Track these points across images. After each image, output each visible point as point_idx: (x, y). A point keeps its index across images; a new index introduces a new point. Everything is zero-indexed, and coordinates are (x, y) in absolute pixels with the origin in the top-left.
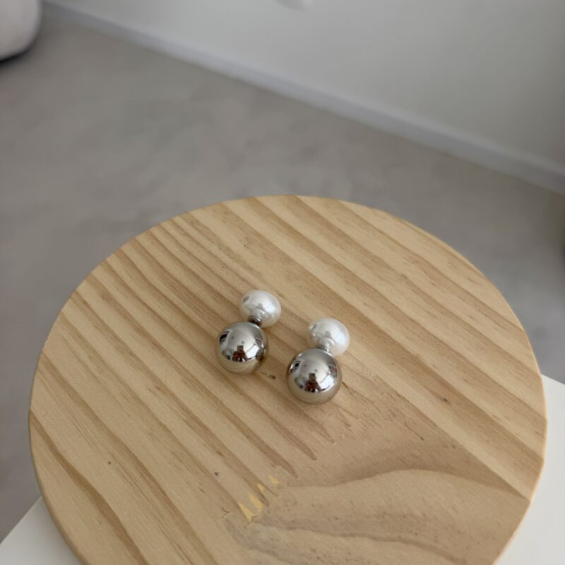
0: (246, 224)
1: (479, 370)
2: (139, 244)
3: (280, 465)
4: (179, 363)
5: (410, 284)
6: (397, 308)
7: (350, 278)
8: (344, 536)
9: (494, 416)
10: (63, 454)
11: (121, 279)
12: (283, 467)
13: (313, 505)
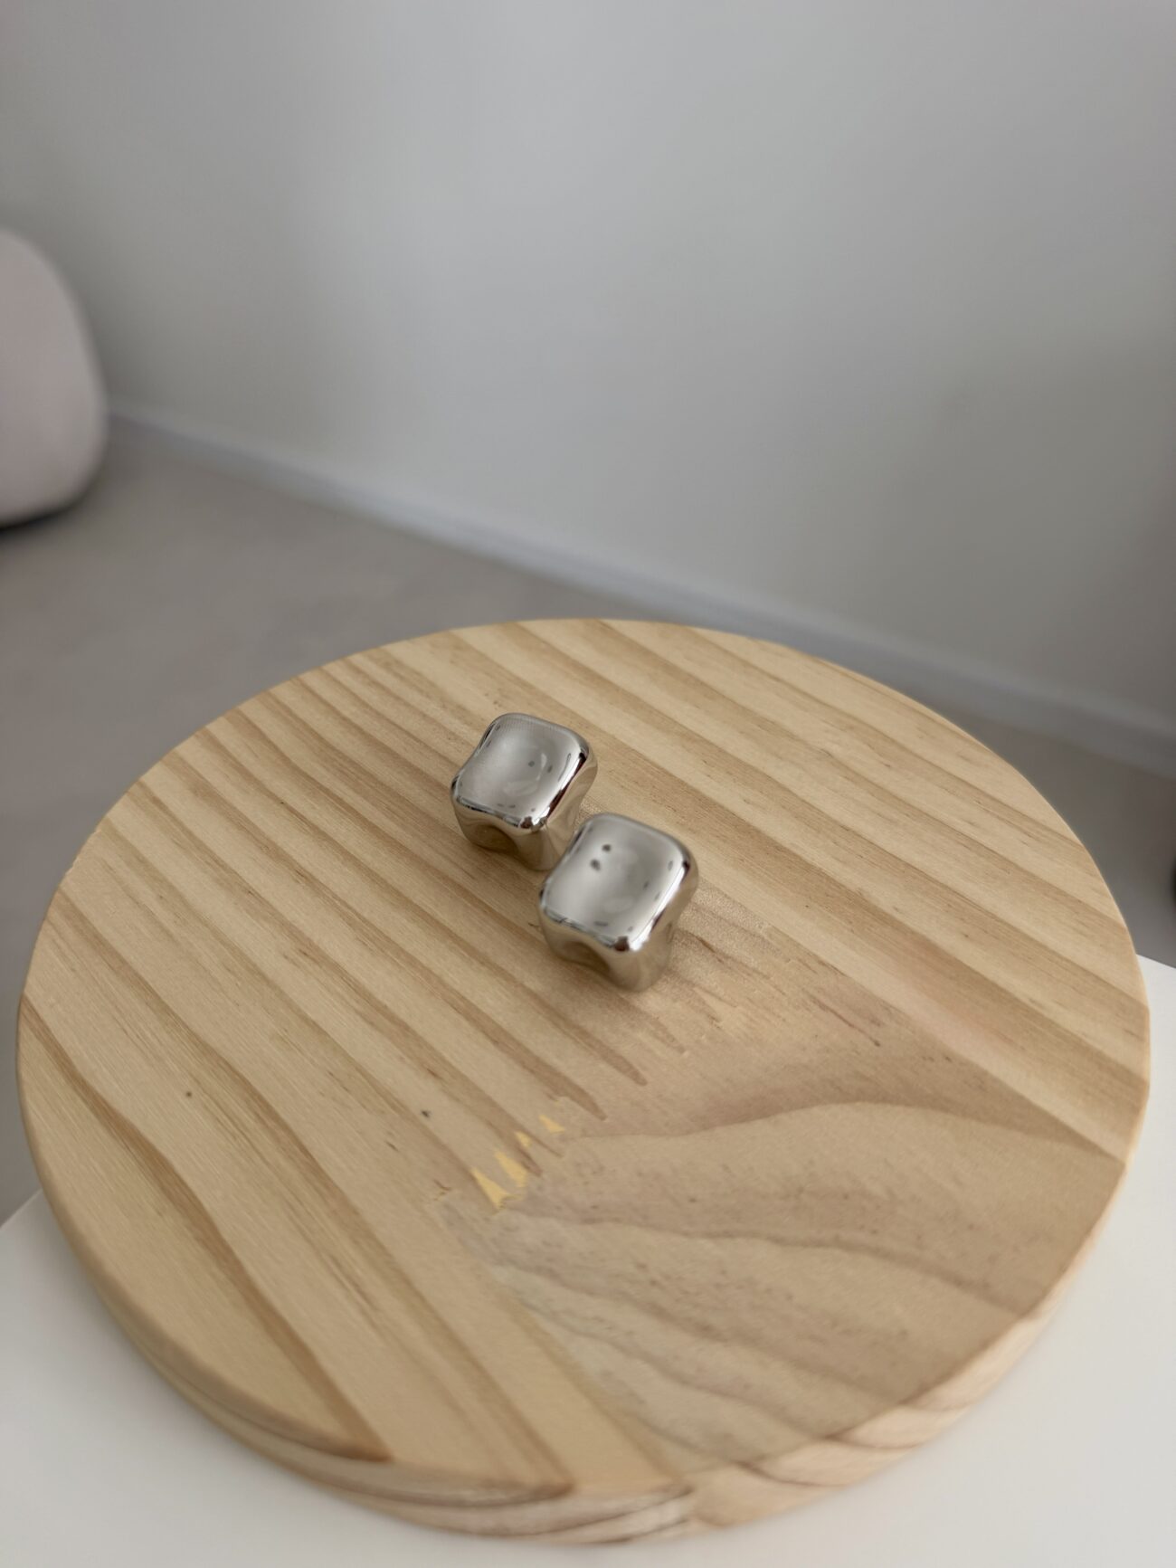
0: (499, 666)
1: (994, 917)
2: (278, 702)
3: (567, 1094)
4: (349, 908)
5: (838, 764)
6: (811, 807)
7: (715, 756)
8: (710, 1235)
9: (1033, 1001)
10: (87, 1078)
11: (235, 759)
12: (573, 1099)
13: (640, 1174)
